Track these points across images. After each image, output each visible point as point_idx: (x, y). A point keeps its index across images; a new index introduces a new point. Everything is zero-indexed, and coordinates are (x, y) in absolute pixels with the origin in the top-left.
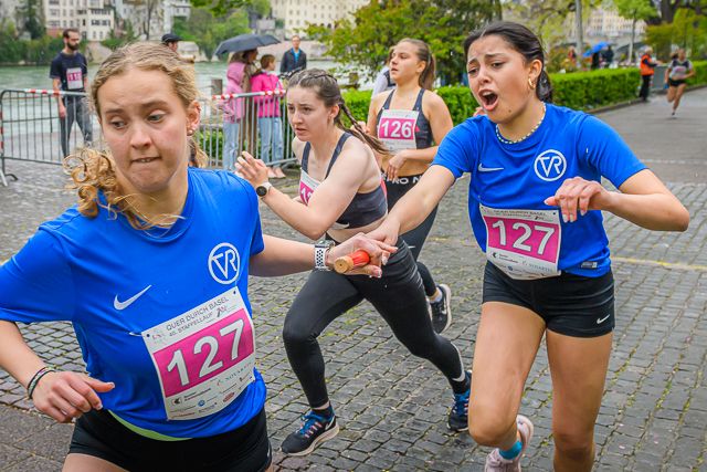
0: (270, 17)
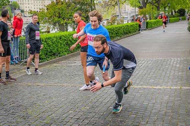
0: (19, 9)
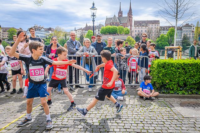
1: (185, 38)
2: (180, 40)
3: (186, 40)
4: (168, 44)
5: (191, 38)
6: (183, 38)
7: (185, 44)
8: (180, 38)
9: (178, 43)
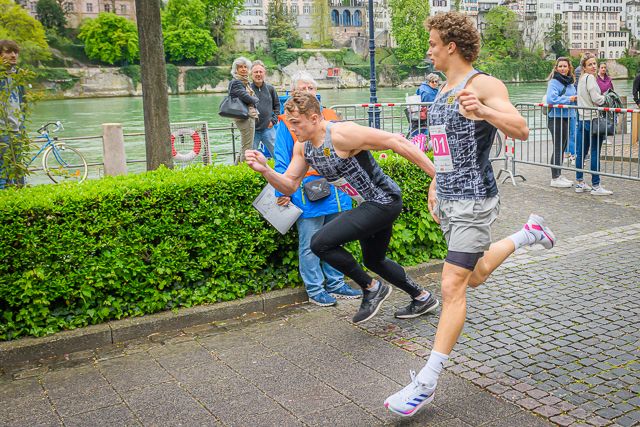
1: (277, 13)
2: (255, 19)
3: (282, 23)
4: (211, 39)
5: (301, 12)
6: (271, 10)
7: (282, 40)
8: (258, 13)
9: (251, 34)
